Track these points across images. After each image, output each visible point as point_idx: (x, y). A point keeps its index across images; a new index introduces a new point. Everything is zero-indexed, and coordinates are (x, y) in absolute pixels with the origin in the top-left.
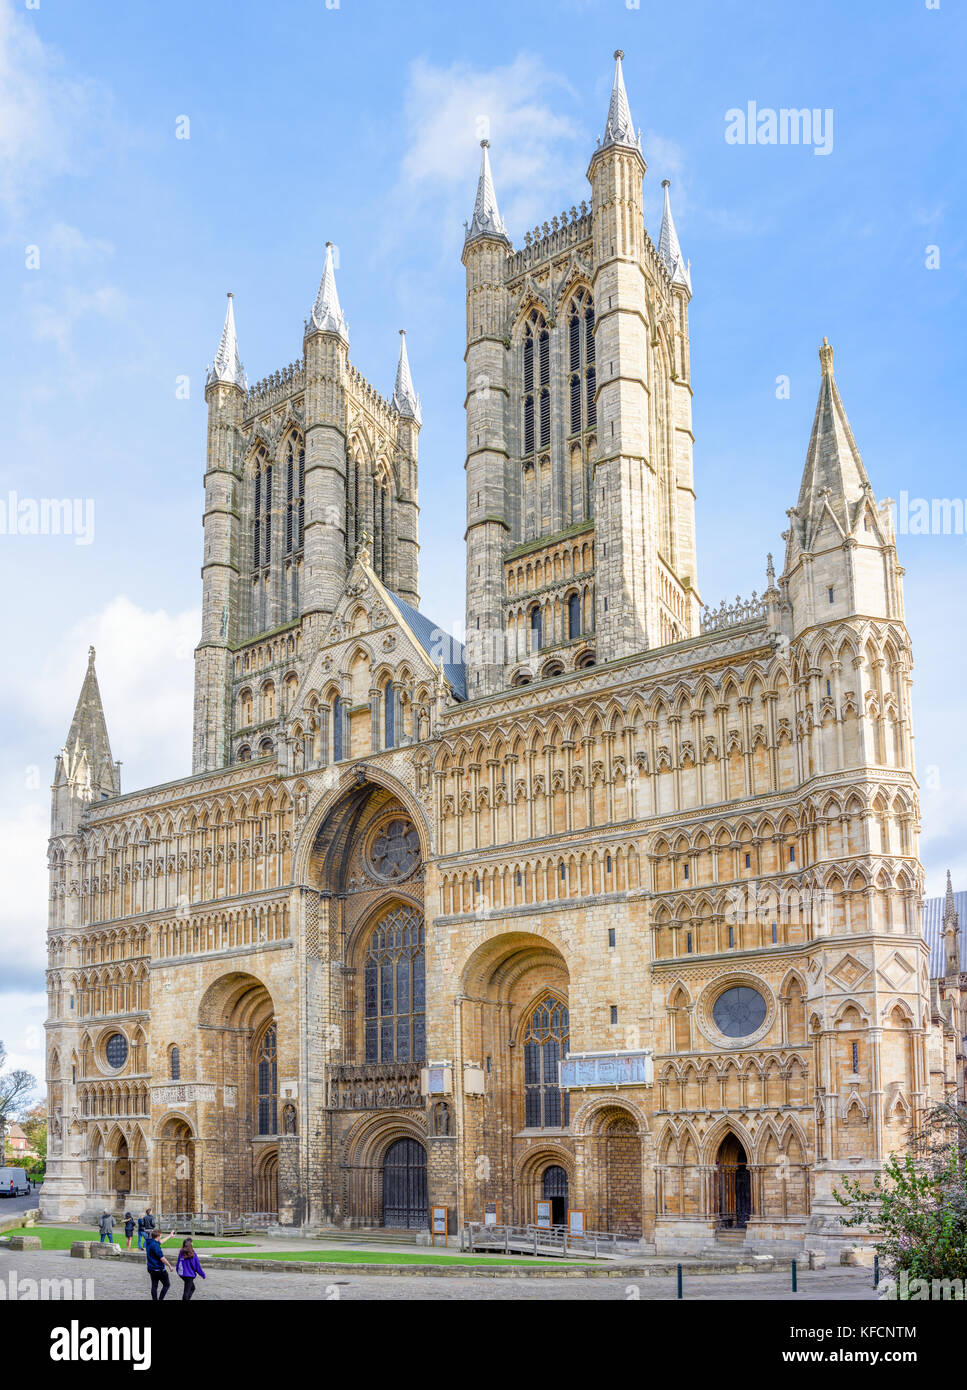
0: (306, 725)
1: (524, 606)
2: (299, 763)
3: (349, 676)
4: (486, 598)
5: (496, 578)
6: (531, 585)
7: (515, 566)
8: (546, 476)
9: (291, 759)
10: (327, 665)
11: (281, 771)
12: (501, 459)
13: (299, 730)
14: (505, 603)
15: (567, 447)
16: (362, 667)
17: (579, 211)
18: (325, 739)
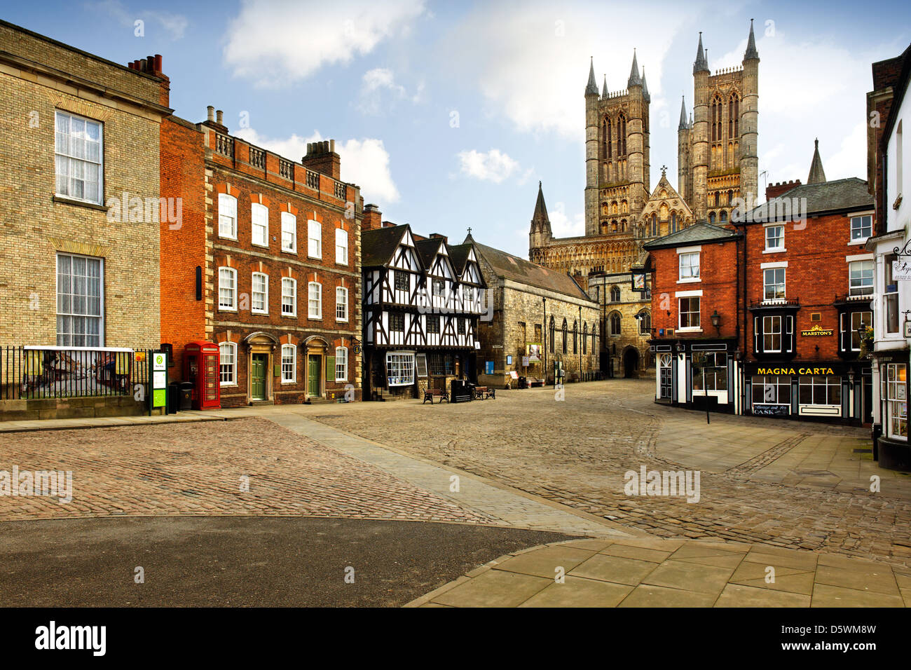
0: (643, 224)
1: (714, 192)
2: (641, 235)
3: (660, 211)
4: (702, 189)
5: (705, 183)
6: (717, 186)
7: (711, 179)
8: (720, 151)
9: (637, 233)
10: (652, 205)
11: (635, 237)
12: (706, 145)
13: (640, 224)
14: (708, 190)
15: (728, 143)
16: (664, 208)
17: (735, 68)
18: (650, 229)
